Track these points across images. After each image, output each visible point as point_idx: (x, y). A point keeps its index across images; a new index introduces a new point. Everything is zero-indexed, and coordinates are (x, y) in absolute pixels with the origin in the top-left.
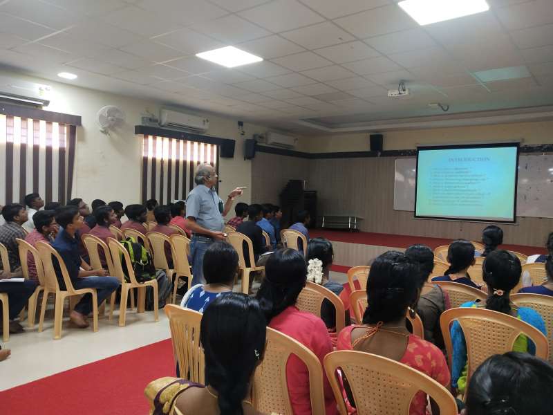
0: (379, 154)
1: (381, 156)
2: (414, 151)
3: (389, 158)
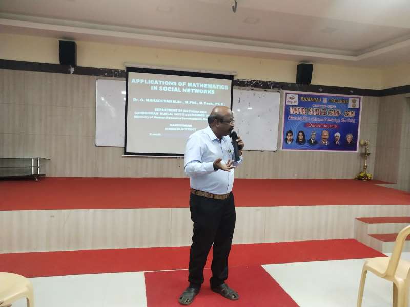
0: (72, 70)
1: (74, 73)
3: (86, 77)
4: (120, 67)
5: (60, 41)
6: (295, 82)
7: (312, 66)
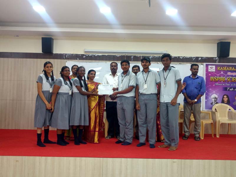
2: (83, 55)
3: (59, 60)
5: (42, 38)
7: (230, 43)
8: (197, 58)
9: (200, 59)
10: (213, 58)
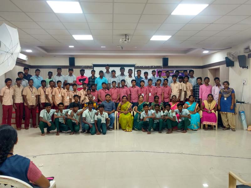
2: (92, 66)
4: (90, 65)
5: (69, 58)
6: (162, 65)
7: (168, 58)
8: (152, 66)
9: (153, 67)
10: (160, 66)
